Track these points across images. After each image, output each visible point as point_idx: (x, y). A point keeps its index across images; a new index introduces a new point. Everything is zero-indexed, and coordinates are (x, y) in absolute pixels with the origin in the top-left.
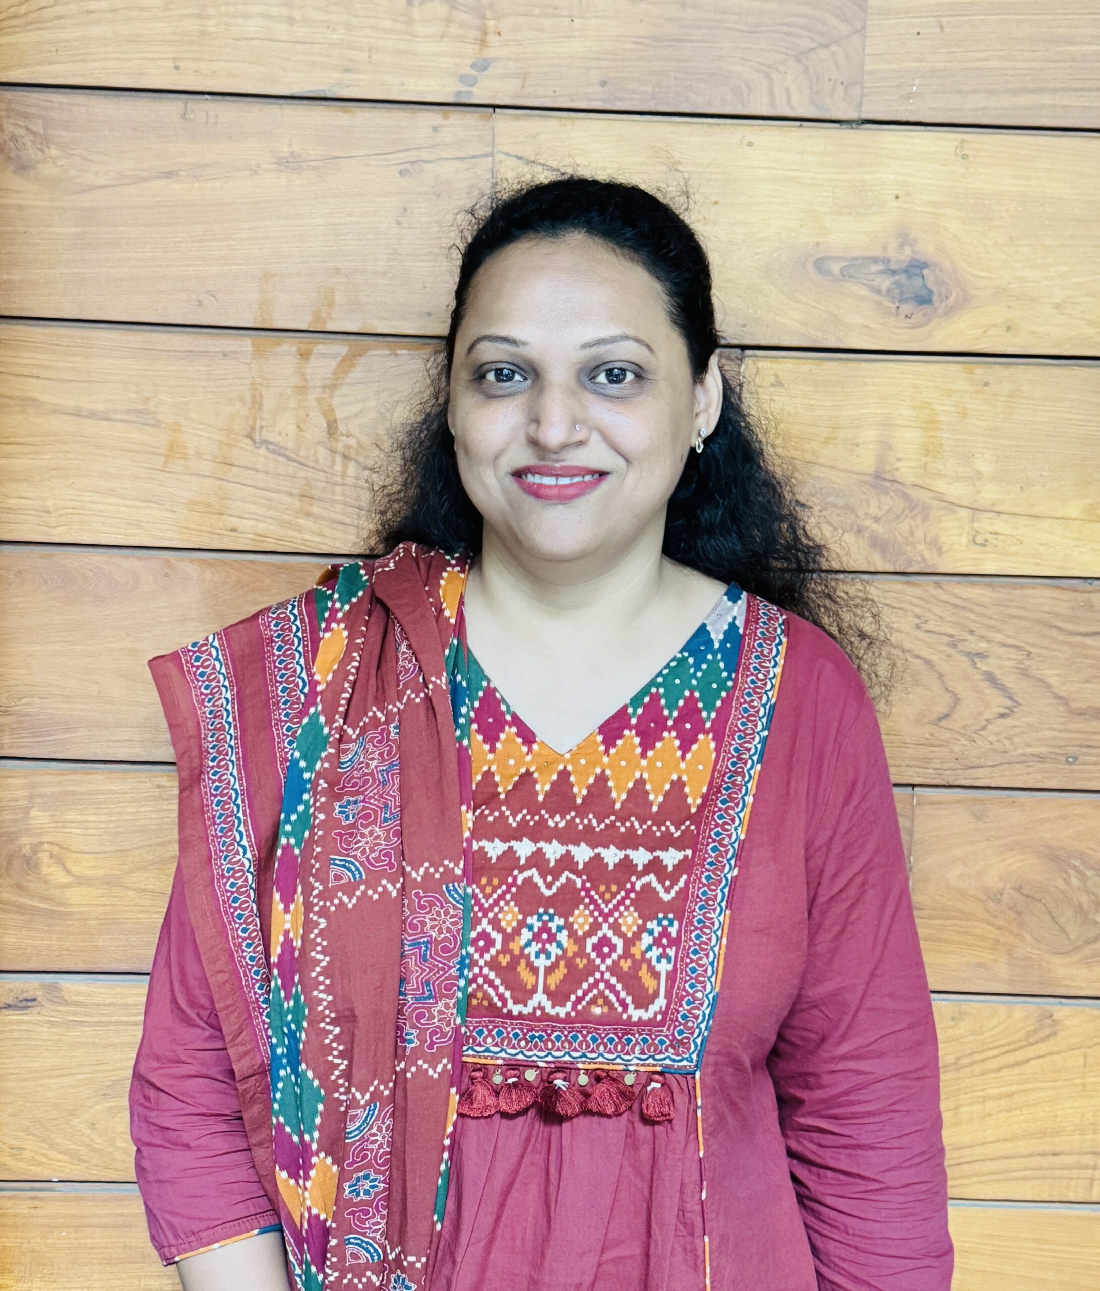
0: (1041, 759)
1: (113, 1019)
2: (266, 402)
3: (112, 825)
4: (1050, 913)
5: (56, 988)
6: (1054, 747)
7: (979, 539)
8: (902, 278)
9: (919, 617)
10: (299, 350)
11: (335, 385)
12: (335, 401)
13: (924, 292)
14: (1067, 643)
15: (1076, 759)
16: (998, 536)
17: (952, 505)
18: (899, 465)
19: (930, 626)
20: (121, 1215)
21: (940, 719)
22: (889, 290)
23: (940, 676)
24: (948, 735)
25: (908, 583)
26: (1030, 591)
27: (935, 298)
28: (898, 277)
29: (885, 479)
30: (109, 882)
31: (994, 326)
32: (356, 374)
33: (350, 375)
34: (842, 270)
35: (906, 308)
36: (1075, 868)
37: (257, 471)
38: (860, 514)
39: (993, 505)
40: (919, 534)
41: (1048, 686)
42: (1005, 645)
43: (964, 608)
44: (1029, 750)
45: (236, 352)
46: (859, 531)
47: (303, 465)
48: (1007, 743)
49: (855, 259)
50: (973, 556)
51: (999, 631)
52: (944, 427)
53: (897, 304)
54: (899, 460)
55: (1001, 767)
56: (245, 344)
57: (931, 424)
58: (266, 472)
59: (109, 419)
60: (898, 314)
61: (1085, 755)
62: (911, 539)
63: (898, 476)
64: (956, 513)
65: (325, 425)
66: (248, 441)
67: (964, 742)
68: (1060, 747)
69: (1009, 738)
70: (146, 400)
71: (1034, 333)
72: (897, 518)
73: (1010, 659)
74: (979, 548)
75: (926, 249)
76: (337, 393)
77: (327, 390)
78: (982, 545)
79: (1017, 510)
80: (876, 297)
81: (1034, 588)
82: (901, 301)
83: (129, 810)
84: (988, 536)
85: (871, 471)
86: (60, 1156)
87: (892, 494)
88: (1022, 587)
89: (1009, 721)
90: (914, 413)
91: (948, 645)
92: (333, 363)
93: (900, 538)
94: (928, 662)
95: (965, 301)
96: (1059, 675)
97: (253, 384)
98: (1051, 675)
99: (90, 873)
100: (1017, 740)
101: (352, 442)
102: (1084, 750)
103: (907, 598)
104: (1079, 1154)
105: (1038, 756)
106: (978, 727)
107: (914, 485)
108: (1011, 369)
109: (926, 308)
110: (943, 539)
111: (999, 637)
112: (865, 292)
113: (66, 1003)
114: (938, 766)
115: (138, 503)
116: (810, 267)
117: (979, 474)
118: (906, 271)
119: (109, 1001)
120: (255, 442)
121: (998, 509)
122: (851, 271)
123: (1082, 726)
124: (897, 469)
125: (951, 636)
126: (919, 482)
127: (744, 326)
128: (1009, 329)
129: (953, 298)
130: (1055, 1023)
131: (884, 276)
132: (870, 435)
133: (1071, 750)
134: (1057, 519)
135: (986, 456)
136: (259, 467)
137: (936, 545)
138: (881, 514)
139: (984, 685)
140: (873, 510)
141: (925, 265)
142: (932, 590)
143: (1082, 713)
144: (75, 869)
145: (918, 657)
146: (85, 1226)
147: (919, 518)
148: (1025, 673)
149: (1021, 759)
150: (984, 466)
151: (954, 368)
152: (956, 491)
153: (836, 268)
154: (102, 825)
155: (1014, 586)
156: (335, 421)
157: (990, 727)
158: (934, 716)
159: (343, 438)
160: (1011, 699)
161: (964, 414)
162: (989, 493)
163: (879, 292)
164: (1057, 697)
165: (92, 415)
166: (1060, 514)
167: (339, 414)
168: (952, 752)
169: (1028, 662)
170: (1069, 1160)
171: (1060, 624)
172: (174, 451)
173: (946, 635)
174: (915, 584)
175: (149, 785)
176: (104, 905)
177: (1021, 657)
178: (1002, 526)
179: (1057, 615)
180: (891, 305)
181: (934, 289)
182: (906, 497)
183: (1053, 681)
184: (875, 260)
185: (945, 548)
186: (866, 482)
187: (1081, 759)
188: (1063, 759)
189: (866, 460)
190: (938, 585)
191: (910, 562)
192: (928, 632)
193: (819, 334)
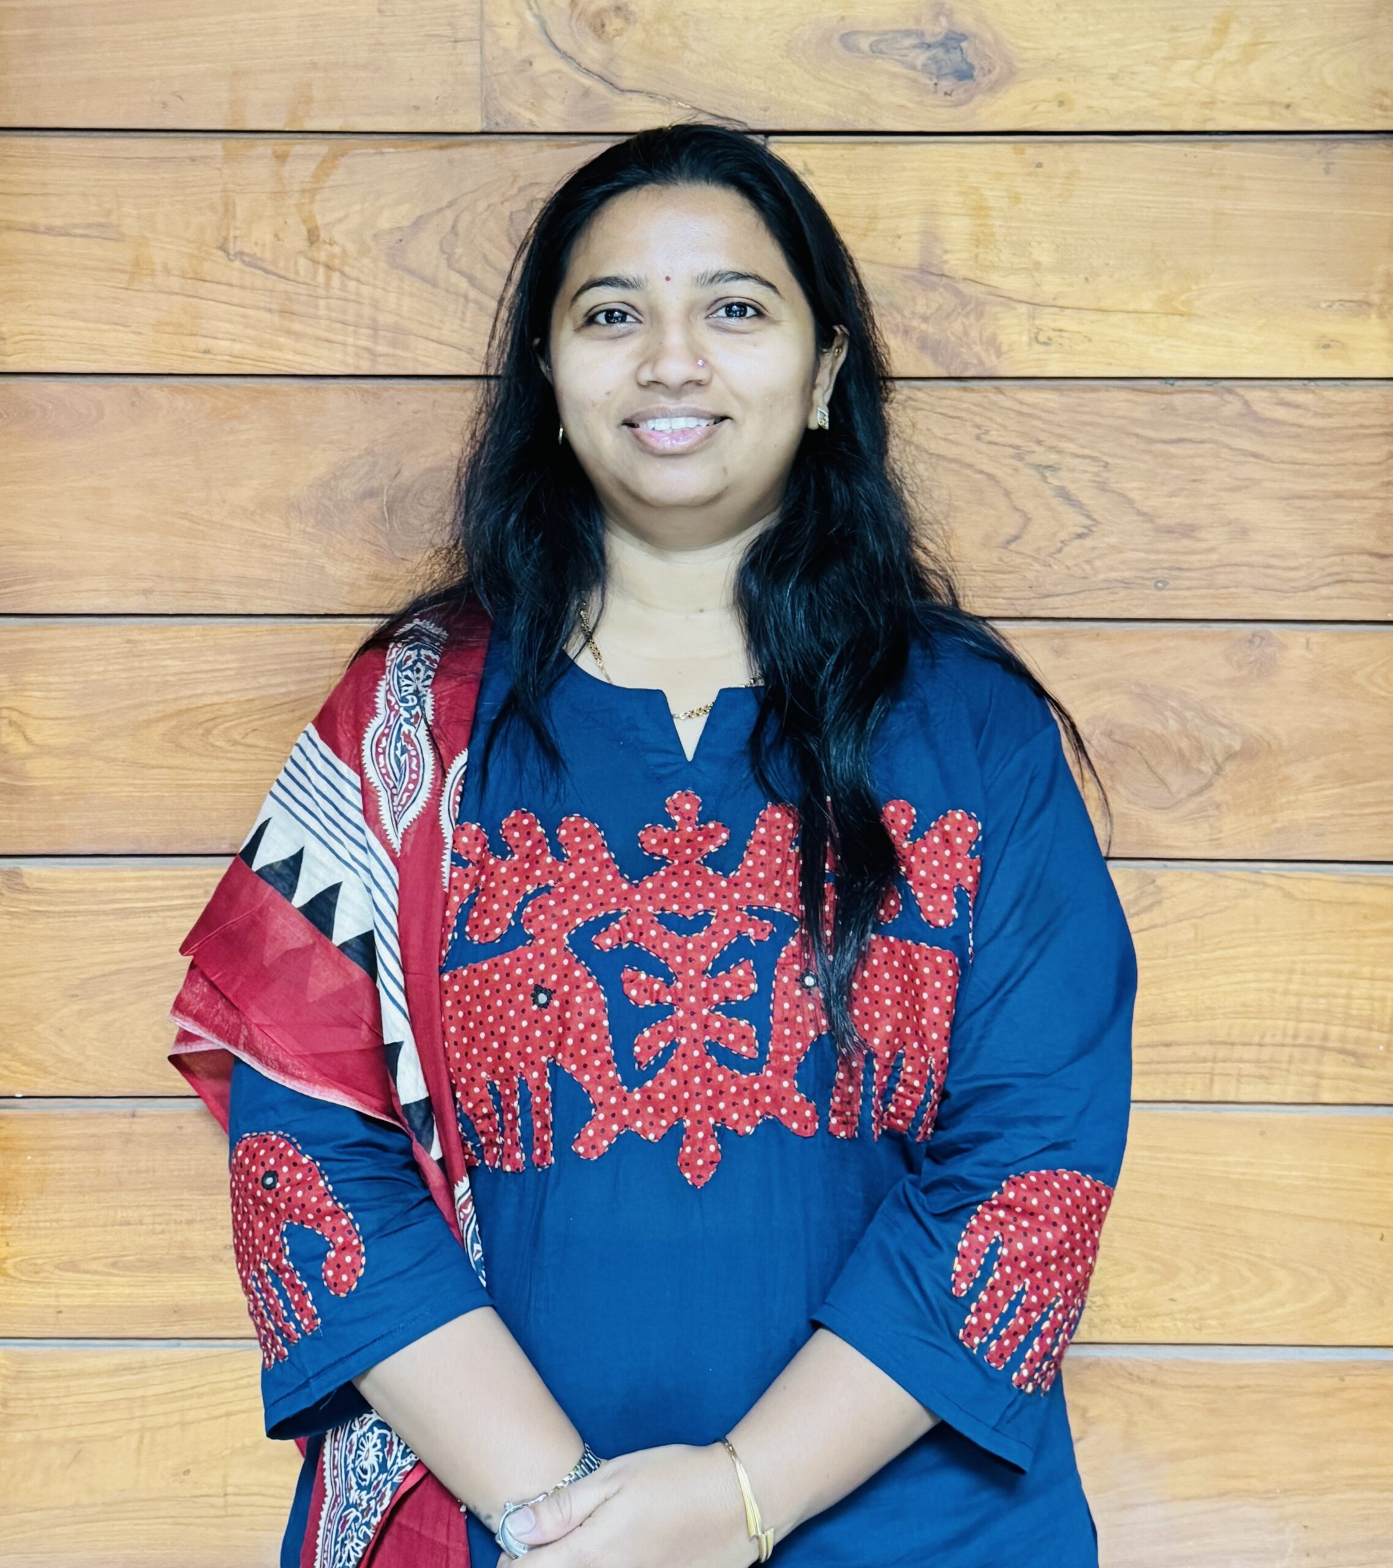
0: (1126, 584)
1: (82, 908)
2: (238, 209)
3: (77, 687)
4: (1147, 762)
5: (16, 874)
6: (1141, 570)
7: (1042, 338)
8: (939, 52)
9: (978, 427)
10: (274, 152)
11: (316, 189)
12: (316, 207)
13: (964, 67)
14: (1149, 452)
15: (1165, 583)
16: (1064, 334)
17: (1009, 300)
18: (946, 257)
19: (993, 436)
20: (93, 1136)
21: (1009, 542)
22: (924, 65)
23: (1007, 494)
24: (1019, 560)
25: (965, 389)
26: (1102, 395)
27: (975, 74)
28: (933, 51)
29: (932, 274)
30: (73, 752)
31: (1044, 101)
32: (338, 176)
33: (332, 177)
34: (871, 46)
35: (946, 84)
36: (1173, 709)
37: (231, 285)
38: (906, 313)
39: (1055, 299)
40: (974, 334)
41: (1130, 502)
42: (1078, 456)
43: (1030, 415)
44: (1113, 575)
45: (206, 157)
46: (906, 332)
47: (283, 277)
48: (1087, 567)
49: (885, 33)
50: (1035, 356)
51: (1071, 440)
52: (994, 214)
53: (935, 81)
54: (946, 252)
55: (1082, 596)
56: (215, 147)
57: (980, 211)
58: (243, 287)
59: (69, 235)
60: (936, 92)
61: (1177, 578)
62: (964, 339)
63: (946, 268)
64: (1014, 309)
65: (305, 233)
66: (220, 253)
67: (1037, 567)
68: (1147, 571)
69: (1088, 562)
70: (109, 213)
71: (1089, 107)
72: (948, 316)
73: (1085, 472)
74: (1042, 348)
75: (965, 21)
76: (318, 198)
77: (307, 195)
78: (1045, 344)
79: (1082, 304)
80: (912, 74)
81: (1107, 391)
82: (938, 77)
83: (96, 669)
84: (1052, 334)
85: (915, 264)
86: (24, 1068)
87: (941, 289)
88: (1094, 390)
89: (1088, 543)
90: (960, 199)
91: (1013, 457)
92: (312, 166)
93: (953, 338)
94: (991, 477)
95: (1010, 75)
96: (1140, 489)
97: (225, 191)
98: (1132, 488)
99: (52, 741)
100: (1098, 563)
101: (336, 250)
102: (1175, 573)
103: (965, 405)
104: (1195, 1044)
105: (1122, 582)
106: (1052, 550)
107: (965, 279)
108: (1066, 148)
109: (968, 83)
110: (1001, 338)
111: (1072, 447)
112: (899, 69)
113: (27, 890)
114: (1009, 595)
115: (101, 326)
116: (836, 43)
117: (1037, 266)
118: (942, 44)
119: (76, 887)
120: (228, 254)
121: (1060, 302)
122: (882, 46)
123: (1171, 545)
124: (946, 262)
125: (1017, 447)
126: (971, 275)
127: (766, 109)
128: (1061, 104)
129: (997, 70)
130: (1160, 889)
131: (919, 51)
132: (912, 225)
133: (1160, 573)
134: (1128, 312)
135: (1044, 245)
136: (234, 281)
137: (993, 344)
138: (929, 312)
139: (1056, 502)
140: (921, 309)
141: (964, 37)
142: (994, 397)
143: (1170, 531)
144: (37, 739)
145: (981, 472)
146: (55, 1148)
147: (972, 317)
148: (1103, 487)
149: (1104, 585)
150: (1044, 255)
151: (1003, 148)
152: (1014, 284)
153: (864, 43)
154: (67, 687)
155: (1085, 390)
156: (317, 228)
157: (1066, 549)
158: (1001, 539)
159: (327, 247)
160: (1088, 517)
161: (1016, 199)
162: (1051, 285)
163: (913, 68)
164: (1140, 513)
165: (50, 230)
166: (1131, 307)
167: (320, 221)
168: (1025, 578)
169: (1105, 475)
170: (1185, 1052)
171: (1139, 431)
172: (138, 268)
173: (1010, 446)
174: (972, 390)
175: (118, 640)
176: (70, 778)
177: (1096, 469)
178: (1065, 321)
179: (1135, 421)
180: (929, 82)
181: (975, 63)
182: (957, 293)
183: (1135, 495)
184: (908, 33)
185: (1004, 348)
186: (912, 278)
187: (1172, 584)
188: (1151, 583)
189: (910, 253)
190: (999, 390)
191: (966, 365)
192: (990, 443)
193: (851, 117)
